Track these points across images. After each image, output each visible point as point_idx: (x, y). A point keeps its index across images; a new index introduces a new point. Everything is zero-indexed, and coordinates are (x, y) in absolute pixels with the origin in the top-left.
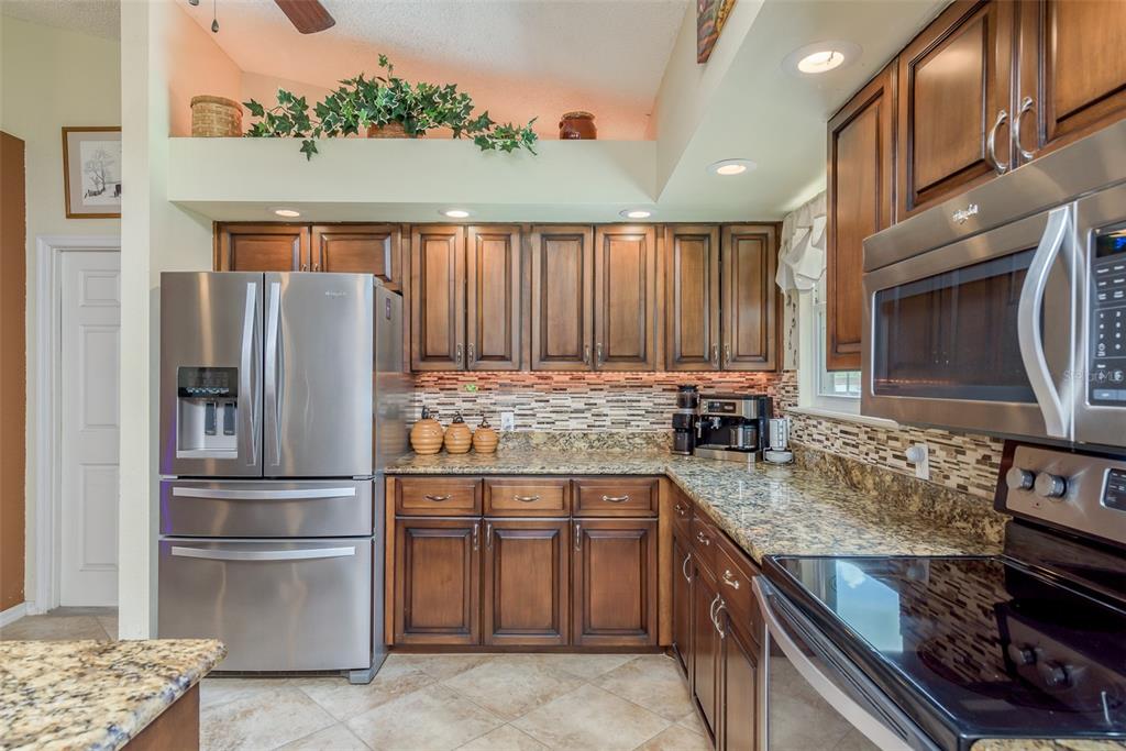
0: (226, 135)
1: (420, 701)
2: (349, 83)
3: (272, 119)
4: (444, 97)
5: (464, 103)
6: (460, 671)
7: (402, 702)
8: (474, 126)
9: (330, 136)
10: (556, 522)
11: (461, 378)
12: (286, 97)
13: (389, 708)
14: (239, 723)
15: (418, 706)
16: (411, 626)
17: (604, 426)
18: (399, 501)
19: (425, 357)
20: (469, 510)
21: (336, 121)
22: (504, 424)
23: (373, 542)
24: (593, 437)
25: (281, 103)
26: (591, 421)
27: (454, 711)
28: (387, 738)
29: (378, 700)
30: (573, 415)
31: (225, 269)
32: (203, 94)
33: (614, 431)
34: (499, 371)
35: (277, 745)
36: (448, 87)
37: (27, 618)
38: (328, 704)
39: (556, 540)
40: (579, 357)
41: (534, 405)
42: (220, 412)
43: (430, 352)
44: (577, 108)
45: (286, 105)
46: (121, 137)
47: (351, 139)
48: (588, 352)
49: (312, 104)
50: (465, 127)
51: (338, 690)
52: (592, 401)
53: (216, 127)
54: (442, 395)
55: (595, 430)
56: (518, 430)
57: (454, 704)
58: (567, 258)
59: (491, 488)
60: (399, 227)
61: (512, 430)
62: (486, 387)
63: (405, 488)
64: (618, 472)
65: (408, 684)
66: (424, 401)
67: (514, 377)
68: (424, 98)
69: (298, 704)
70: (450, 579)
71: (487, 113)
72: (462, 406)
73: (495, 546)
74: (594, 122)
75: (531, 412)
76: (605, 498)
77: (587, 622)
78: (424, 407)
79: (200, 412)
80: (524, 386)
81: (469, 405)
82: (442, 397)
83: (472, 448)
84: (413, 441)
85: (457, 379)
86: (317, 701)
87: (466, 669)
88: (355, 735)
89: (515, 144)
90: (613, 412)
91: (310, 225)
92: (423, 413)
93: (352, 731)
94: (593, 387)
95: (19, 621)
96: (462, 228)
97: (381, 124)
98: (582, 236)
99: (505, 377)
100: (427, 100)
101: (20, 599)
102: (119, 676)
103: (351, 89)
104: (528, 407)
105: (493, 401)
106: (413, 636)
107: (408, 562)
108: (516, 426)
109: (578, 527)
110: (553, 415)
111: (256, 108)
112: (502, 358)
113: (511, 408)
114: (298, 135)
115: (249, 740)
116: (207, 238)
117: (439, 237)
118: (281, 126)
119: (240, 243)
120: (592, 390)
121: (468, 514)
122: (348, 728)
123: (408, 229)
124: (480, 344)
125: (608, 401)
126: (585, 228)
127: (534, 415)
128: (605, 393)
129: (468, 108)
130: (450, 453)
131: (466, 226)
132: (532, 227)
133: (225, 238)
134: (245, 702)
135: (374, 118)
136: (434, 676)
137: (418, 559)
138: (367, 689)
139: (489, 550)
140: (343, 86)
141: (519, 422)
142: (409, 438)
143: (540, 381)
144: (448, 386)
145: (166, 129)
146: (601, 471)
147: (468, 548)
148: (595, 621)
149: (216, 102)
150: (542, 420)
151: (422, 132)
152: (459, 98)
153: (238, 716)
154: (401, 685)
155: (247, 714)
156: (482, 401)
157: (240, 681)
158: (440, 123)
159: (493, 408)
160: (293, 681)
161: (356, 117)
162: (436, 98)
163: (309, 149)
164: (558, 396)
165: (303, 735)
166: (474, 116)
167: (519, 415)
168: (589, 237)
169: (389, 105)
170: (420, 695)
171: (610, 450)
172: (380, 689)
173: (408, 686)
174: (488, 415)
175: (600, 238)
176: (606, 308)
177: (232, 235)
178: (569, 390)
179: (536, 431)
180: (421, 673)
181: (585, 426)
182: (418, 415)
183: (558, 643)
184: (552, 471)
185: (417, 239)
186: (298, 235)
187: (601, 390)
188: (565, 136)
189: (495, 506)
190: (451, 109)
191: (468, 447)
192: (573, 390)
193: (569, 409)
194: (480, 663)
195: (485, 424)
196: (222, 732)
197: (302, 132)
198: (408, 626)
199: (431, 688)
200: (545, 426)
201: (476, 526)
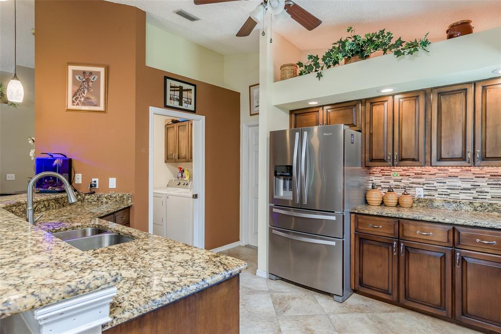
0: (291, 77)
1: (363, 318)
2: (336, 44)
3: (306, 67)
4: (378, 37)
5: (388, 37)
6: (386, 312)
7: (355, 315)
8: (393, 46)
9: (328, 68)
10: (443, 249)
11: (393, 170)
12: (310, 57)
13: (348, 316)
14: (290, 301)
15: (362, 320)
16: (362, 283)
17: (486, 199)
18: (356, 225)
19: (372, 160)
20: (391, 234)
21: (329, 61)
22: (418, 194)
23: (343, 241)
24: (477, 205)
25: (309, 60)
26: (476, 195)
27: (378, 329)
28: (344, 328)
29: (344, 311)
30: (462, 191)
31: (293, 128)
32: (284, 64)
33: (493, 202)
34: (414, 166)
35: (301, 314)
36: (380, 31)
37: (240, 246)
38: (323, 305)
39: (443, 259)
40: (463, 158)
41: (436, 184)
42: (288, 182)
43: (374, 158)
44: (458, 19)
45: (311, 60)
46: (259, 87)
47: (337, 67)
48: (469, 155)
49: (320, 57)
50: (388, 48)
51: (329, 301)
52: (476, 184)
53: (288, 75)
54: (383, 178)
55: (478, 201)
56: (426, 197)
57: (379, 326)
58: (455, 103)
59: (403, 226)
60: (360, 101)
61: (422, 197)
62: (407, 174)
63: (359, 220)
64: (488, 226)
65: (359, 309)
66: (374, 181)
67: (424, 170)
68: (368, 40)
69: (312, 301)
70: (381, 266)
71: (400, 38)
72: (393, 183)
73: (405, 254)
74: (471, 24)
75: (434, 188)
76: (478, 240)
77: (464, 309)
78: (373, 183)
79: (281, 182)
80: (429, 175)
81: (398, 183)
82: (383, 179)
83: (398, 205)
84: (367, 199)
85: (391, 170)
86: (319, 302)
87: (390, 312)
88: (331, 322)
89: (416, 50)
90: (492, 191)
91: (323, 106)
92: (373, 186)
93: (330, 320)
94: (477, 175)
95: (238, 247)
96: (391, 97)
97: (349, 57)
98: (466, 90)
99: (418, 169)
100: (370, 41)
101: (238, 240)
102: (214, 265)
103: (337, 46)
104: (433, 185)
105: (411, 182)
106: (363, 288)
107: (361, 254)
108: (425, 195)
109: (458, 254)
110: (449, 191)
111: (300, 64)
112: (413, 160)
113: (422, 186)
114: (316, 71)
115: (292, 309)
116: (287, 117)
117: (379, 103)
118: (309, 69)
119: (298, 117)
120: (476, 177)
121: (391, 236)
122: (329, 318)
123: (363, 102)
124: (400, 153)
125: (488, 184)
126: (468, 85)
127: (436, 190)
128: (487, 179)
129: (390, 38)
130: (386, 206)
131: (393, 95)
132: (432, 90)
133: (293, 116)
134: (294, 294)
135: (346, 55)
136: (372, 309)
137: (365, 253)
138: (341, 305)
139: (402, 255)
140: (334, 45)
141: (427, 193)
142: (366, 197)
143: (440, 172)
144: (386, 174)
145: (272, 80)
146: (474, 224)
147: (391, 253)
148: (470, 310)
149: (288, 66)
150: (441, 193)
151: (367, 57)
152: (386, 35)
153: (291, 298)
154: (356, 309)
155: (294, 298)
156: (405, 181)
157: (294, 286)
158: (376, 49)
159: (411, 185)
160: (312, 292)
161: (337, 57)
162: (374, 38)
163: (319, 76)
164: (452, 180)
165: (311, 314)
166: (393, 42)
167: (426, 189)
168: (471, 90)
169: (352, 48)
170: (363, 315)
171: (490, 213)
172: (346, 307)
173: (359, 310)
174: (408, 188)
175: (479, 89)
176: (484, 129)
177: (295, 115)
178: (459, 177)
179: (438, 198)
180: (367, 306)
181: (471, 198)
182: (370, 187)
183: (445, 315)
184: (440, 221)
185: (368, 105)
186: (318, 111)
187: (484, 177)
188: (450, 37)
189: (405, 234)
190: (382, 41)
191: (396, 204)
192: (462, 177)
193: (460, 188)
194: (398, 311)
195: (405, 193)
196: (284, 303)
197: (317, 69)
198: (361, 283)
199: (370, 314)
200: (443, 196)
201: (395, 243)
